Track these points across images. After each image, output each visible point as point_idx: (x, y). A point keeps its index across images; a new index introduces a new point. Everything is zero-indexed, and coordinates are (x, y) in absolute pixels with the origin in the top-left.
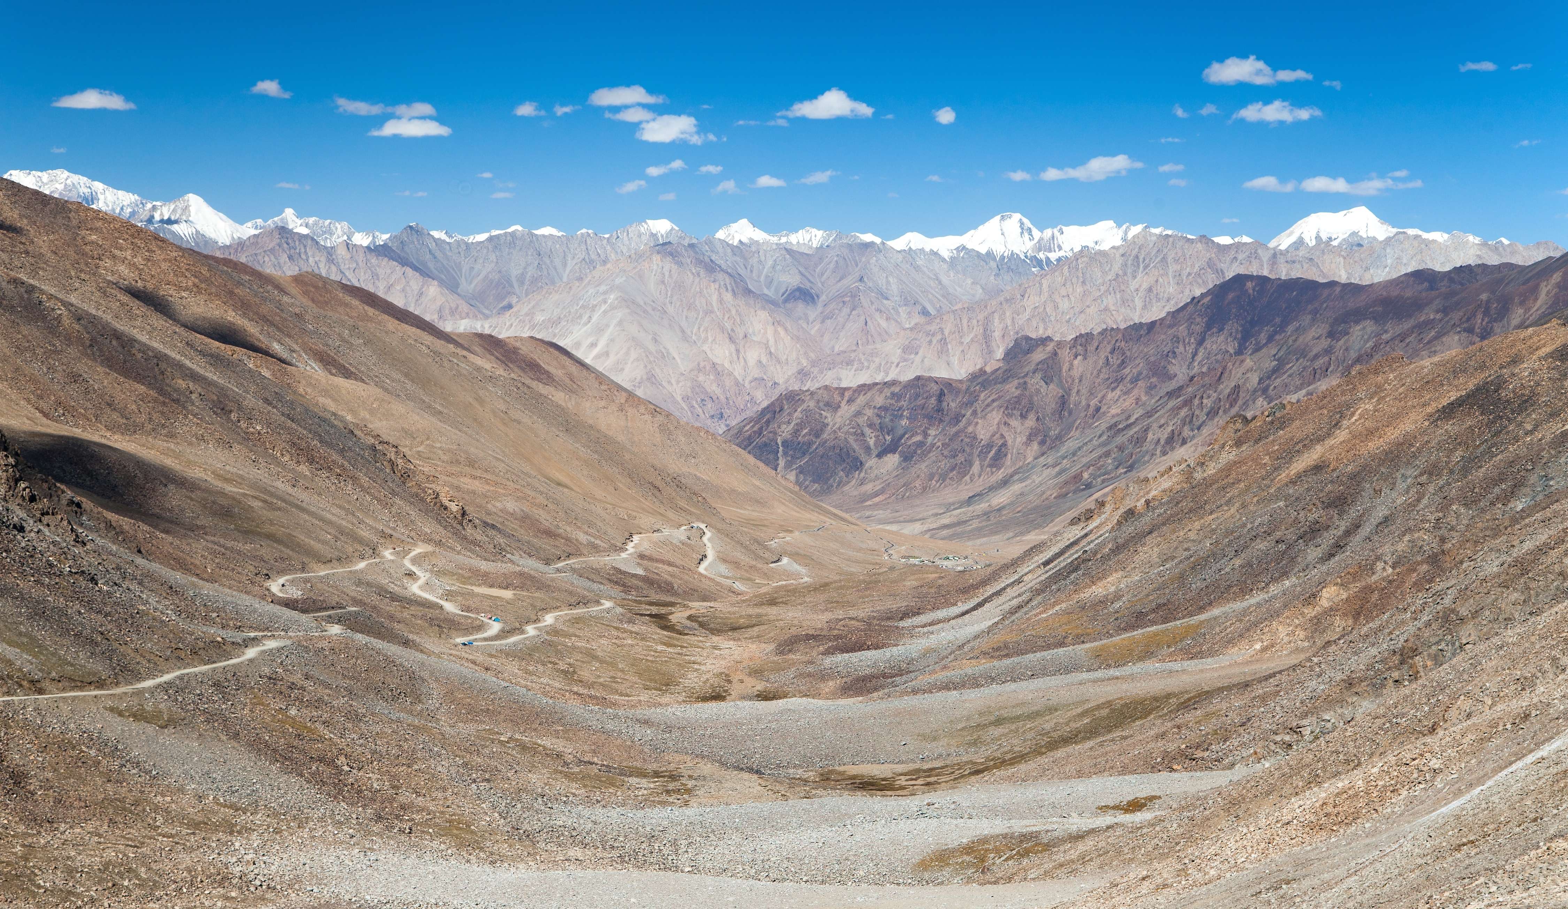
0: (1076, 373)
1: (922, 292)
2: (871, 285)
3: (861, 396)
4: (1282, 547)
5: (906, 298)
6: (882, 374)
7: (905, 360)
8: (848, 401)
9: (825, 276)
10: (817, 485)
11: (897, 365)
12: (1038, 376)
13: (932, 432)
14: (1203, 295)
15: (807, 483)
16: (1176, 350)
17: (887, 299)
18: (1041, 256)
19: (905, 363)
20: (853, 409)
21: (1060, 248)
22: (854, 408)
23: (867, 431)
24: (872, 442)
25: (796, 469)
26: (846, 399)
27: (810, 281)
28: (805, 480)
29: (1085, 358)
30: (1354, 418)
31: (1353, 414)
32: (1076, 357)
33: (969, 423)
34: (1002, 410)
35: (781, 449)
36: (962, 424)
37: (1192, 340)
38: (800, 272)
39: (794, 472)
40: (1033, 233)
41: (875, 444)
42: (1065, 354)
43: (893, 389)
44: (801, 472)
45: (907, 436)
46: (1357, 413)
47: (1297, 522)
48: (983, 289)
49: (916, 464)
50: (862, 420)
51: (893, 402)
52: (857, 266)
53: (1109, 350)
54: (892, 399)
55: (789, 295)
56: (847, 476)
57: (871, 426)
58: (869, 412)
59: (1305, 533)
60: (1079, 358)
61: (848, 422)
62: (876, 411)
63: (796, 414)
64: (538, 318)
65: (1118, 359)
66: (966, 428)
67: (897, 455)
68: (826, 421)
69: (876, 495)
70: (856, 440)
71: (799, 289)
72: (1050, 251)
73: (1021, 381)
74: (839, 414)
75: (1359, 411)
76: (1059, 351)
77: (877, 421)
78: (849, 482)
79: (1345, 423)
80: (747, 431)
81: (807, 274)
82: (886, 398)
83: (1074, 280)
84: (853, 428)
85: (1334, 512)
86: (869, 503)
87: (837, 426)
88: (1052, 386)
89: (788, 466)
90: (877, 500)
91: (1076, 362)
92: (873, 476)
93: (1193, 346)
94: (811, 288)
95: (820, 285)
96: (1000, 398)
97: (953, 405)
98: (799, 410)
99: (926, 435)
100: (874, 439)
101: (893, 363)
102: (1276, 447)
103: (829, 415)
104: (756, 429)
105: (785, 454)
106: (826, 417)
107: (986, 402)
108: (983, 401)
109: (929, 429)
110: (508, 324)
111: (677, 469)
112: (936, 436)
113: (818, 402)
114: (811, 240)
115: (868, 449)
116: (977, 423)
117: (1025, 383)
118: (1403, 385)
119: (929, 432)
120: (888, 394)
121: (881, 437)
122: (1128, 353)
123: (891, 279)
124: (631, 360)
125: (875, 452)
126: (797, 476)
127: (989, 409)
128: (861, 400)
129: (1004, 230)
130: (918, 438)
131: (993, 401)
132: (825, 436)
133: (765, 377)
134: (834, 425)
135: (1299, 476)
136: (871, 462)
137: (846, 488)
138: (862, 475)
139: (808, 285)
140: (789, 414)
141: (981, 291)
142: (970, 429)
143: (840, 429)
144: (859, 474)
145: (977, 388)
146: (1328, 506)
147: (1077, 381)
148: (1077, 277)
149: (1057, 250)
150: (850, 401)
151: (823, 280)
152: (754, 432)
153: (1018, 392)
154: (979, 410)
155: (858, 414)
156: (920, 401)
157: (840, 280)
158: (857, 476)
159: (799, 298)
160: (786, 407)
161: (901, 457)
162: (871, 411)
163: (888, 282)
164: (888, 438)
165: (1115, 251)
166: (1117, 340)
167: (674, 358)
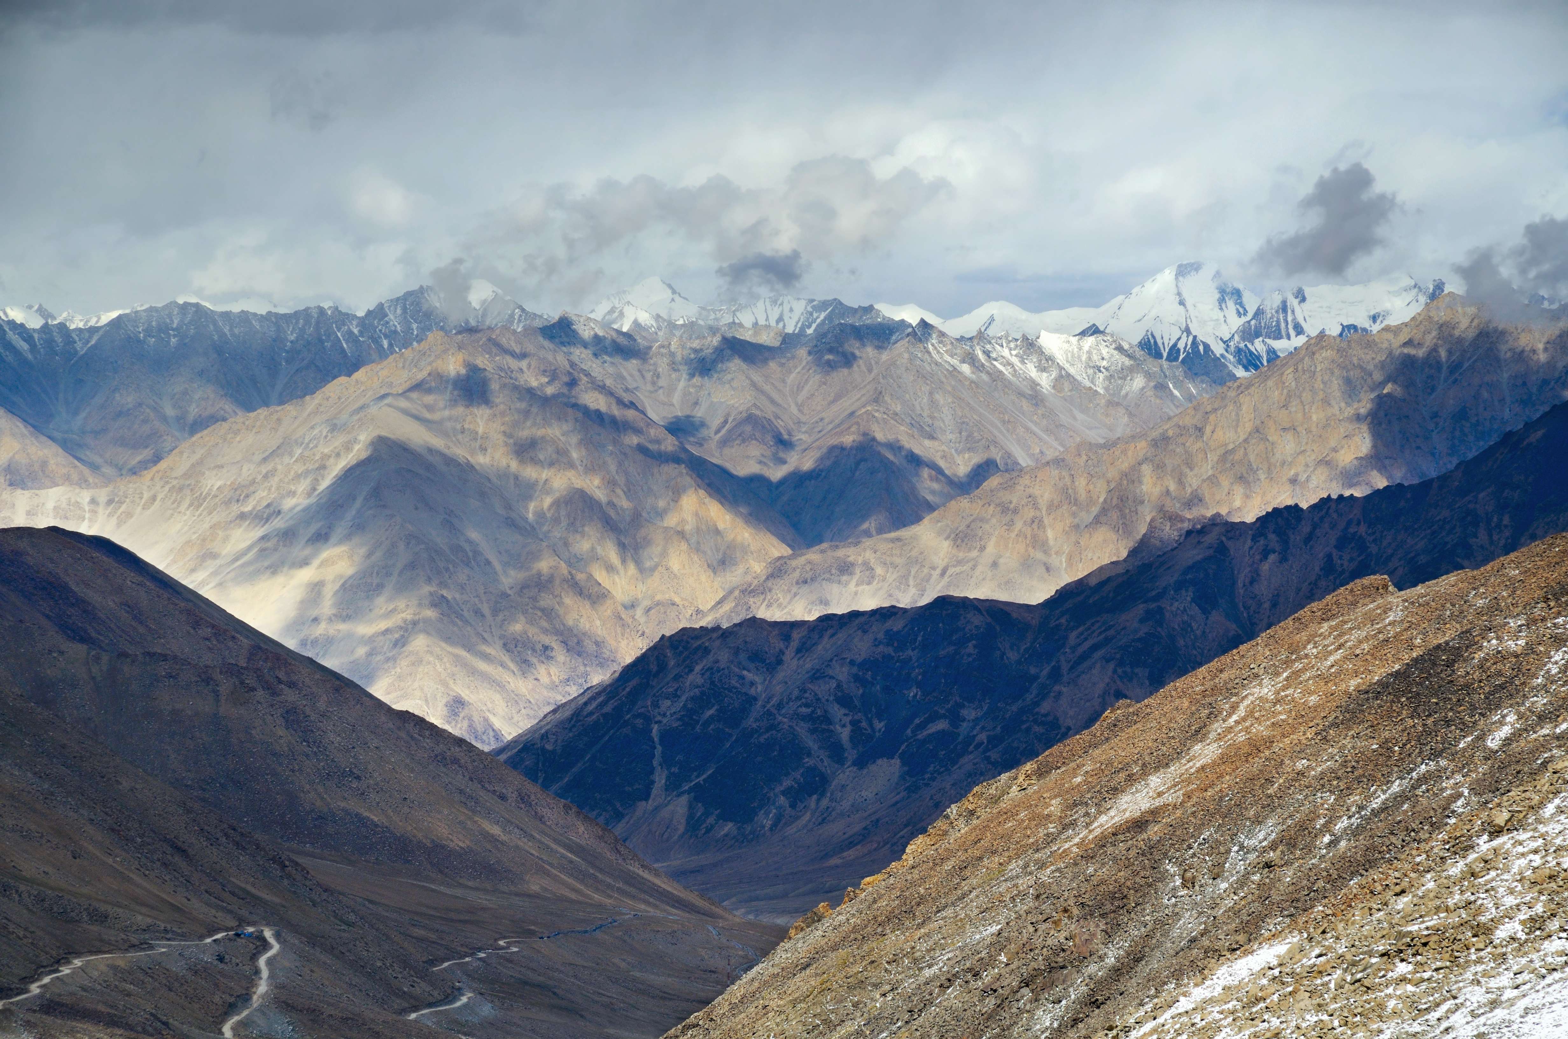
0: (1263, 589)
1: (1004, 422)
2: (899, 409)
3: (826, 639)
4: (991, 1002)
5: (970, 436)
6: (913, 591)
7: (960, 562)
8: (798, 651)
9: (804, 393)
10: (730, 825)
11: (943, 573)
12: (1188, 595)
13: (969, 713)
14: (1529, 426)
15: (711, 820)
16: (1472, 541)
17: (932, 437)
18: (1259, 346)
19: (958, 569)
20: (808, 666)
21: (1299, 330)
22: (809, 663)
23: (837, 712)
24: (845, 734)
25: (689, 792)
26: (795, 644)
27: (773, 402)
28: (707, 814)
29: (1283, 559)
30: (1235, 717)
31: (1234, 708)
32: (1265, 557)
33: (1043, 695)
34: (1111, 666)
35: (659, 750)
36: (1029, 697)
37: (1506, 520)
38: (754, 385)
39: (684, 799)
40: (1245, 299)
41: (851, 739)
42: (1242, 550)
43: (889, 624)
44: (696, 799)
45: (917, 721)
46: (1242, 707)
47: (1028, 947)
48: (1131, 415)
49: (933, 779)
50: (823, 689)
51: (890, 650)
52: (870, 371)
53: (1333, 541)
54: (888, 645)
55: (730, 431)
56: (793, 806)
57: (844, 701)
58: (842, 673)
59: (1037, 972)
60: (1272, 557)
61: (796, 693)
62: (855, 670)
63: (691, 677)
64: (209, 483)
65: (1352, 560)
66: (1036, 704)
67: (896, 762)
68: (752, 691)
69: (851, 844)
70: (813, 731)
71: (750, 419)
72: (1278, 337)
73: (1153, 606)
74: (781, 675)
75: (1246, 702)
76: (1230, 544)
77: (857, 691)
78: (798, 818)
79: (1217, 727)
80: (591, 713)
81: (767, 388)
82: (877, 643)
83: (1306, 396)
84: (807, 705)
85: (1095, 926)
86: (834, 861)
87: (774, 701)
88: (1216, 616)
89: (673, 786)
90: (851, 854)
91: (1265, 567)
92: (846, 805)
93: (1507, 533)
94: (777, 417)
95: (794, 410)
96: (1108, 640)
97: (1012, 656)
98: (698, 668)
99: (955, 718)
100: (849, 728)
101: (934, 568)
102: (1079, 779)
103: (758, 679)
104: (608, 709)
105: (667, 762)
106: (752, 684)
107: (1080, 650)
108: (1074, 649)
109: (963, 706)
110: (146, 496)
111: (319, 803)
112: (976, 720)
113: (737, 651)
114: (780, 319)
115: (836, 752)
116: (1060, 693)
117: (1160, 610)
118: (1340, 647)
119: (964, 712)
120: (881, 636)
121: (864, 724)
122: (1374, 549)
123: (939, 397)
124: (400, 566)
125: (851, 754)
126: (691, 807)
127: (1086, 664)
128: (825, 647)
129: (1185, 295)
130: (941, 725)
131: (1095, 648)
132: (750, 722)
133: (677, 600)
134: (769, 699)
135: (1102, 842)
136: (844, 775)
137: (791, 830)
138: (825, 802)
139: (769, 411)
140: (677, 678)
141: (1126, 419)
142: (1045, 707)
143: (779, 706)
144: (818, 800)
145: (1063, 621)
146: (1088, 911)
147: (1267, 605)
148: (1312, 390)
149: (1292, 333)
150: (803, 649)
151: (800, 399)
152: (605, 715)
153: (1144, 630)
154: (1065, 668)
155: (817, 675)
156: (946, 650)
157: (834, 401)
158: (813, 805)
159: (752, 437)
160: (672, 663)
161: (904, 763)
162: (845, 669)
163: (933, 403)
164: (879, 725)
165: (1390, 336)
166: (1349, 523)
167: (488, 563)
